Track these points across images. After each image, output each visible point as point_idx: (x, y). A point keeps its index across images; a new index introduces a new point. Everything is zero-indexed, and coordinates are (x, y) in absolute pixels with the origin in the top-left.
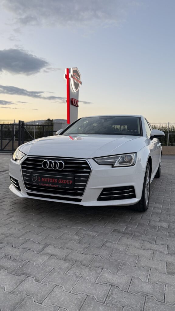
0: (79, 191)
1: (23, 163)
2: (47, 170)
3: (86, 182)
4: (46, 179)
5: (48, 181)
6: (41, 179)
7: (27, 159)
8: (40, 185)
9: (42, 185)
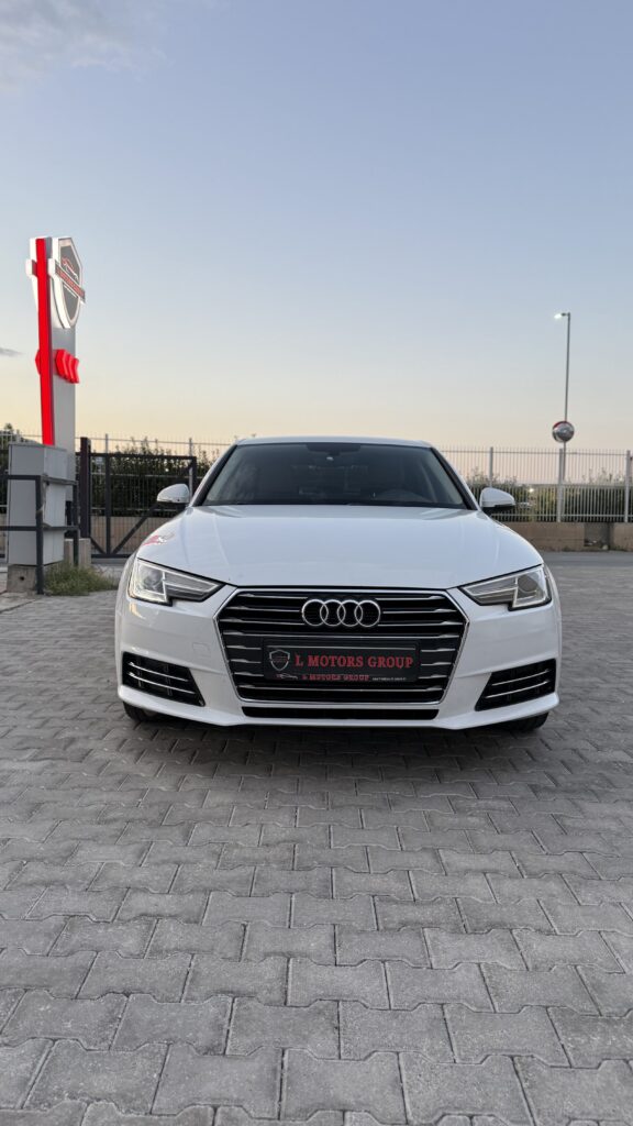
0: (431, 686)
1: (224, 613)
2: (324, 629)
3: (453, 657)
4: (324, 661)
5: (330, 664)
6: (307, 661)
7: (236, 600)
8: (305, 678)
9: (313, 677)
